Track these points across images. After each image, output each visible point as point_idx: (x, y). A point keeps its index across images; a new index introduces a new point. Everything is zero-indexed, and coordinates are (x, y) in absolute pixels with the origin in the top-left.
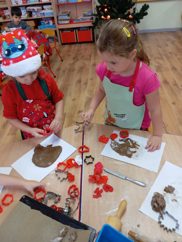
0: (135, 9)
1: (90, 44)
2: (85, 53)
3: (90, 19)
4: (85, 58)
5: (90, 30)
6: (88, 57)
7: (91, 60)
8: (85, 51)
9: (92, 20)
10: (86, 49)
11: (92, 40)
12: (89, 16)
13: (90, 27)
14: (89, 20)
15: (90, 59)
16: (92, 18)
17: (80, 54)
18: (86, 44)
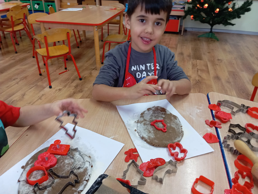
0: (234, 4)
1: (175, 35)
2: (170, 41)
3: (181, 8)
4: (169, 46)
5: (179, 19)
6: (174, 46)
7: (178, 49)
8: (170, 40)
9: (183, 10)
10: (170, 39)
11: (178, 31)
12: (181, 5)
13: (179, 17)
14: (179, 9)
15: (176, 48)
16: (183, 7)
17: (164, 42)
18: (170, 35)
